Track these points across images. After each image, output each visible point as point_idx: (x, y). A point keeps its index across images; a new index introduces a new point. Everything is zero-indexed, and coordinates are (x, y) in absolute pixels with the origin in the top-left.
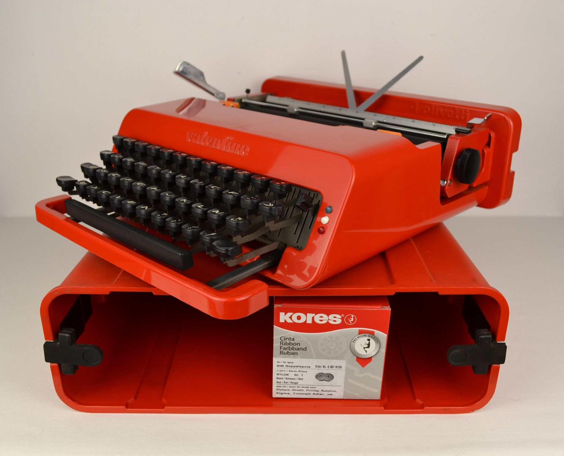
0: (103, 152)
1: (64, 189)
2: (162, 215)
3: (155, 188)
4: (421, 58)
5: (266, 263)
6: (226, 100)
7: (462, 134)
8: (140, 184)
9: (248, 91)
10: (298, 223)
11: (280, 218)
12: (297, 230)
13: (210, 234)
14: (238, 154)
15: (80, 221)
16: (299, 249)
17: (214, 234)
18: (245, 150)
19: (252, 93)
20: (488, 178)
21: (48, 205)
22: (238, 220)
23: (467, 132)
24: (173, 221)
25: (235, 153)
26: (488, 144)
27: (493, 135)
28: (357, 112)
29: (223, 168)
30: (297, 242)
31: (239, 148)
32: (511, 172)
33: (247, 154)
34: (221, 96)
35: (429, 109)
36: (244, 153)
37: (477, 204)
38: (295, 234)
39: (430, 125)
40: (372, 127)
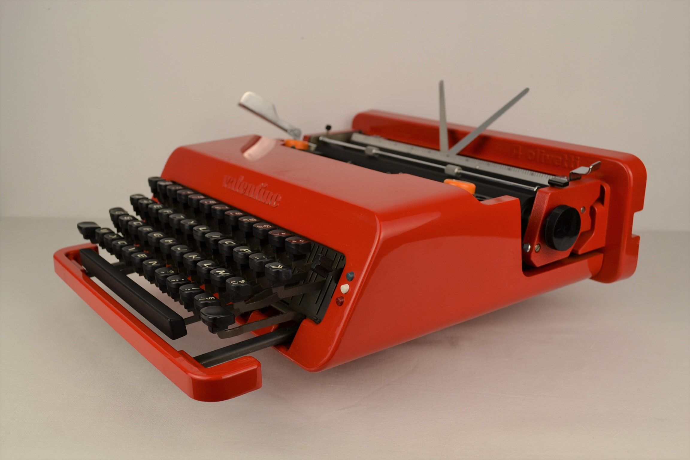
0: (133, 196)
1: (86, 237)
2: (168, 272)
3: (169, 241)
4: (526, 91)
5: (281, 337)
6: (301, 138)
7: (557, 187)
8: (157, 235)
9: (329, 128)
10: (320, 290)
11: (304, 282)
12: (319, 299)
13: (207, 298)
14: (270, 204)
15: (92, 276)
16: (317, 321)
17: (212, 298)
18: (277, 200)
19: (334, 130)
20: (602, 244)
21: (68, 255)
22: (240, 283)
23: (562, 185)
24: (174, 280)
25: (267, 203)
26: (601, 200)
27: (607, 188)
28: (448, 156)
29: (244, 220)
30: (317, 314)
31: (271, 198)
32: (633, 237)
33: (278, 204)
34: (296, 132)
35: (534, 153)
36: (275, 203)
37: (590, 276)
38: (316, 303)
39: (528, 173)
40: (453, 174)
